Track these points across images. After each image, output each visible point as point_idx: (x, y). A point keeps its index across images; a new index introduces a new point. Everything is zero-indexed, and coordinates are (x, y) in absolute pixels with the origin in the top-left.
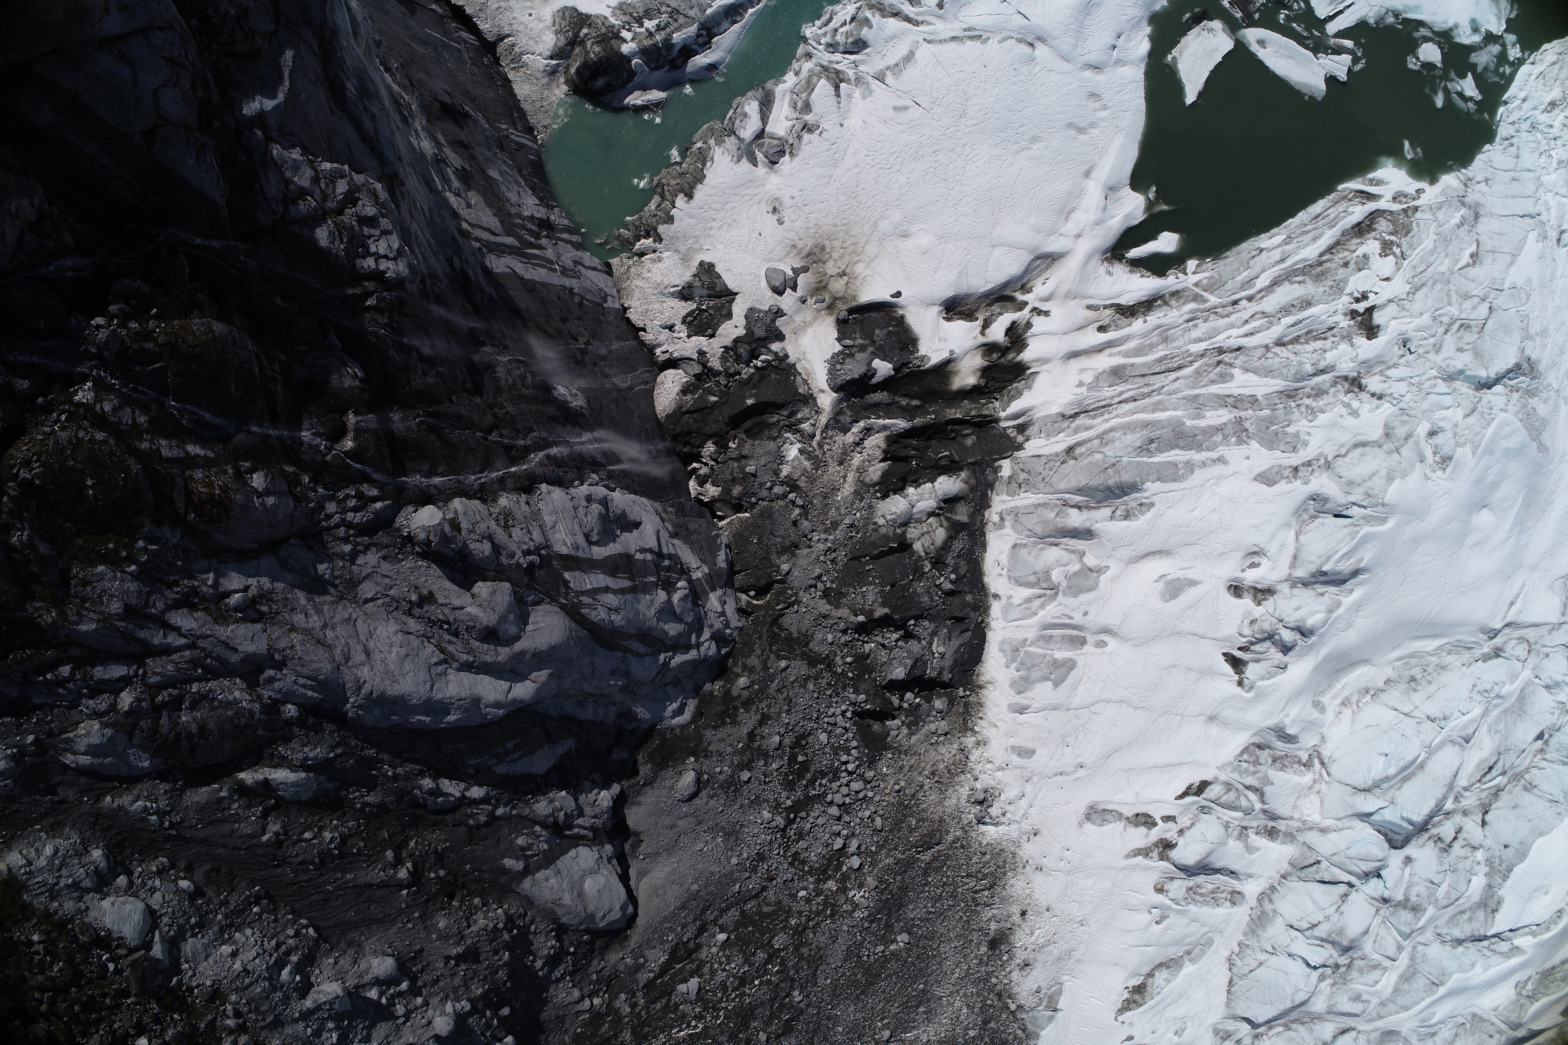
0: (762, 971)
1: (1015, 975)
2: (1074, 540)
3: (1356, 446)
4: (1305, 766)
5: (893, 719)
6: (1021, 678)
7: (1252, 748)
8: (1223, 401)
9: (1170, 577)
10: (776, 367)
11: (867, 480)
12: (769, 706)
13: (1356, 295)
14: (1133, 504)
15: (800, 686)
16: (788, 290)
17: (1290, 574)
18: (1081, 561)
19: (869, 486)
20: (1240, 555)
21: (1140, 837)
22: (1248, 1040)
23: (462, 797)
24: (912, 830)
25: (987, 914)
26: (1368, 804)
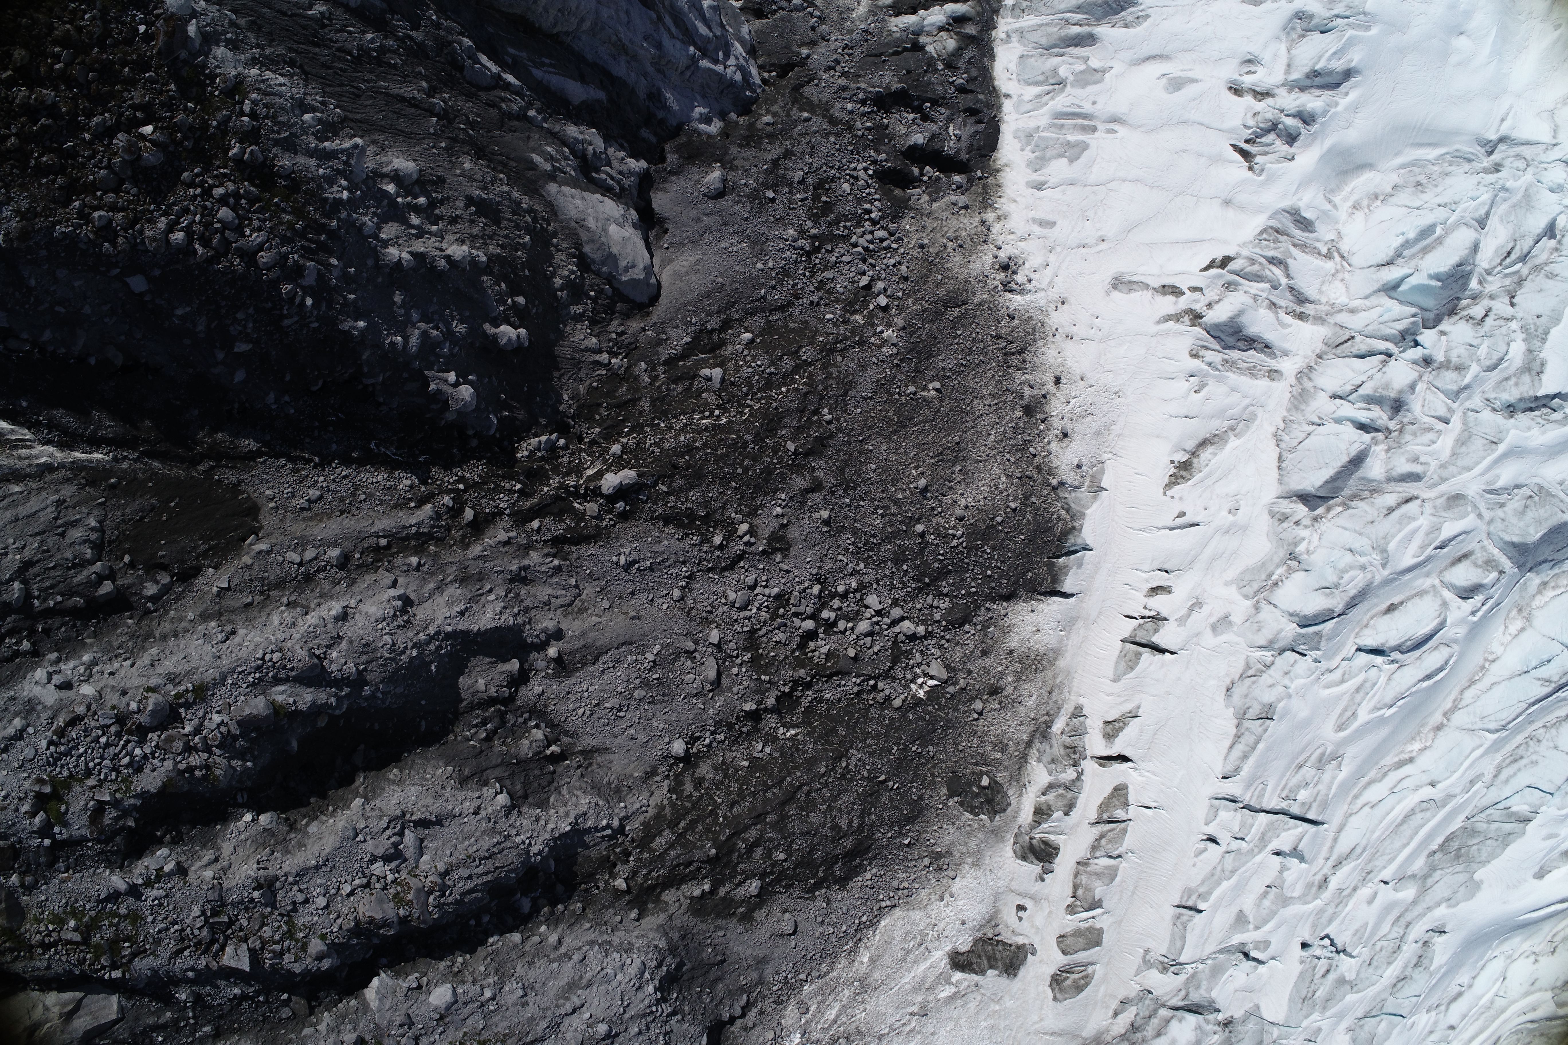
0: (787, 378)
1: (1054, 446)
5: (915, 188)
11: (880, 4)
12: (793, 146)
15: (823, 137)
19: (881, 8)
22: (1307, 521)
23: (499, 77)
24: (938, 285)
25: (1019, 377)
26: (1392, 274)
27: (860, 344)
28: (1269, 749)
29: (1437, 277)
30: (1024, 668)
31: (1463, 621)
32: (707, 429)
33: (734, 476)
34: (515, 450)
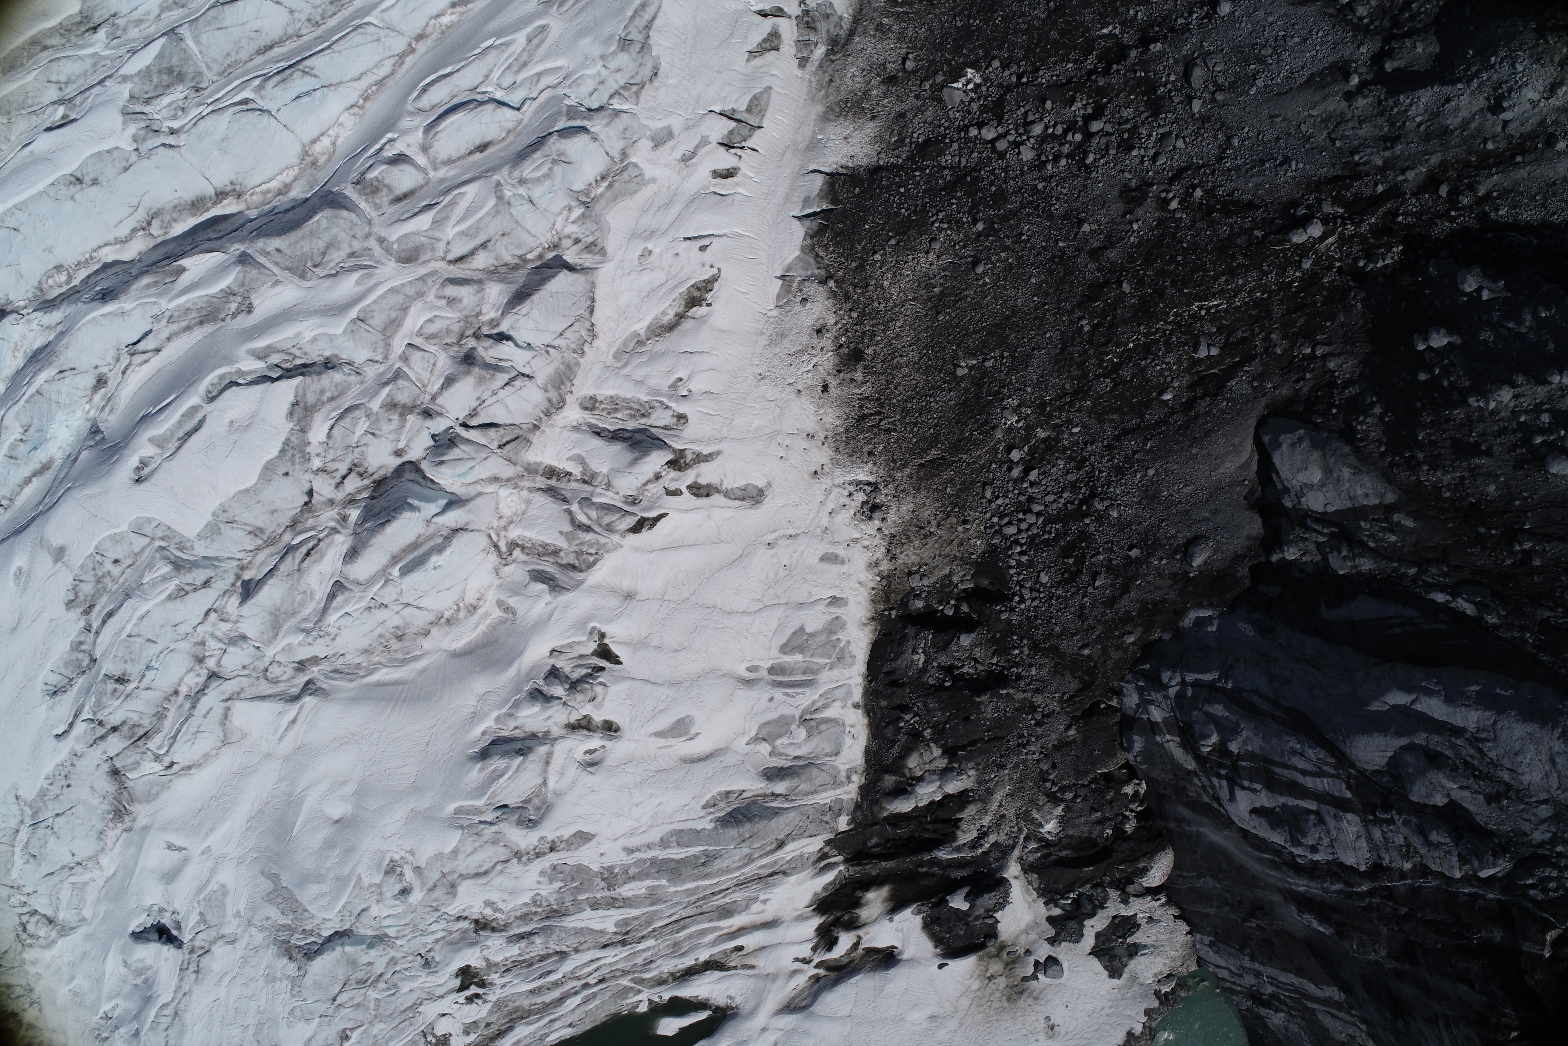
0: (1126, 358)
1: (831, 319)
2: (780, 765)
3: (486, 873)
4: (517, 545)
5: (965, 590)
6: (835, 633)
7: (583, 567)
8: (627, 903)
9: (683, 738)
10: (1056, 894)
11: (979, 805)
12: (1103, 614)
13: (480, 1002)
14: (722, 804)
15: (1068, 630)
16: (1042, 961)
17: (552, 746)
18: (774, 748)
19: (979, 800)
20: (608, 763)
21: (706, 474)
22: (567, 243)
23: (1454, 596)
24: (951, 481)
25: (867, 390)
26: (454, 517)
27: (1044, 405)
28: (621, 10)
29: (413, 508)
30: (859, 103)
31: (404, 133)
32: (1214, 296)
33: (1185, 252)
34: (1403, 252)
